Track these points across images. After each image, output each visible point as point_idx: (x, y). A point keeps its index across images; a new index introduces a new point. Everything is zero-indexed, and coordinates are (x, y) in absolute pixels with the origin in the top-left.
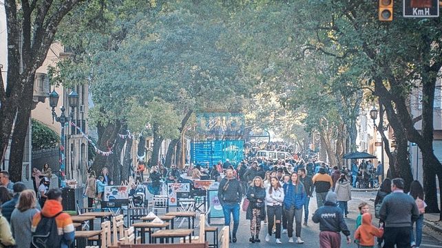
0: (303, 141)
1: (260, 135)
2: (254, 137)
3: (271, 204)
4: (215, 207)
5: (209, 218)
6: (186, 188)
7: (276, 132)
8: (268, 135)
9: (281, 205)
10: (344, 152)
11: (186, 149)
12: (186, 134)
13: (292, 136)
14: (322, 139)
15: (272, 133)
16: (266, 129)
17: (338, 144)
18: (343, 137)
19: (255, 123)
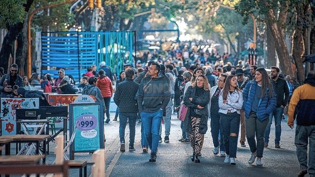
0: (237, 37)
1: (162, 29)
2: (152, 31)
3: (225, 112)
4: (83, 134)
5: (72, 151)
6: (33, 104)
7: (189, 24)
8: (175, 28)
9: (239, 112)
10: (306, 52)
11: (33, 48)
12: (33, 22)
13: (219, 28)
14: (270, 30)
15: (182, 26)
16: (172, 19)
17: (296, 38)
18: (305, 27)
19: (154, 7)
